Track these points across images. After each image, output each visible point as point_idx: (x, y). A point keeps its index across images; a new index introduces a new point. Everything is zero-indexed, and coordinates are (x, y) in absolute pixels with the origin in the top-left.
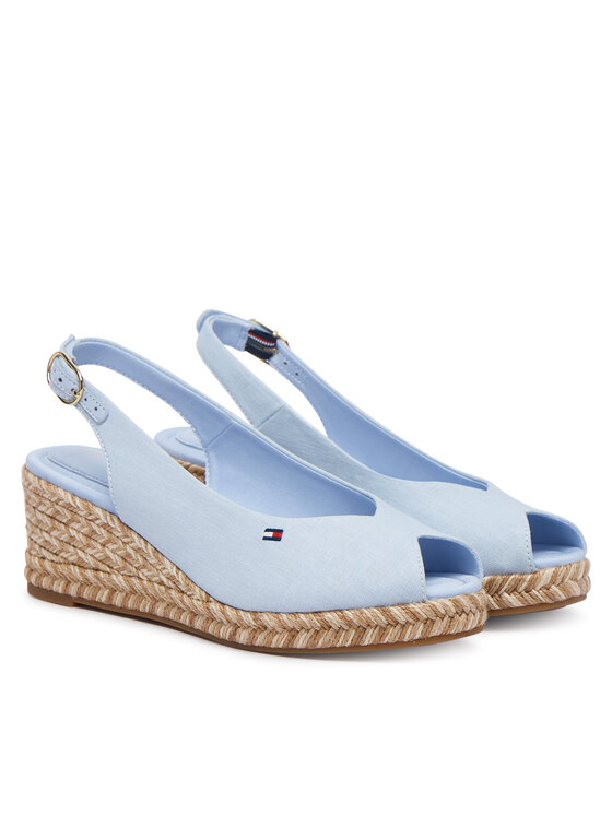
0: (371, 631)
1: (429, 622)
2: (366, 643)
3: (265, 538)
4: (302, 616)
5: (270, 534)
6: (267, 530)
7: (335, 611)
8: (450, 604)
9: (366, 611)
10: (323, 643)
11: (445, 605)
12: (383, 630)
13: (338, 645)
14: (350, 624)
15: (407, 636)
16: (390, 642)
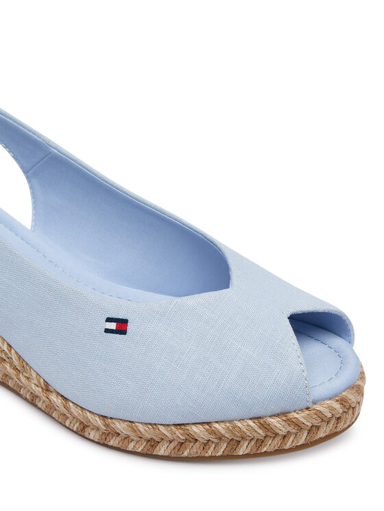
0: (246, 444)
1: (314, 429)
2: (241, 453)
3: (107, 331)
4: (161, 428)
5: (113, 326)
6: (109, 320)
7: (202, 424)
8: (337, 406)
9: (239, 424)
10: (189, 453)
11: (331, 409)
12: (260, 442)
13: (206, 455)
14: (220, 438)
15: (288, 444)
16: (269, 451)
